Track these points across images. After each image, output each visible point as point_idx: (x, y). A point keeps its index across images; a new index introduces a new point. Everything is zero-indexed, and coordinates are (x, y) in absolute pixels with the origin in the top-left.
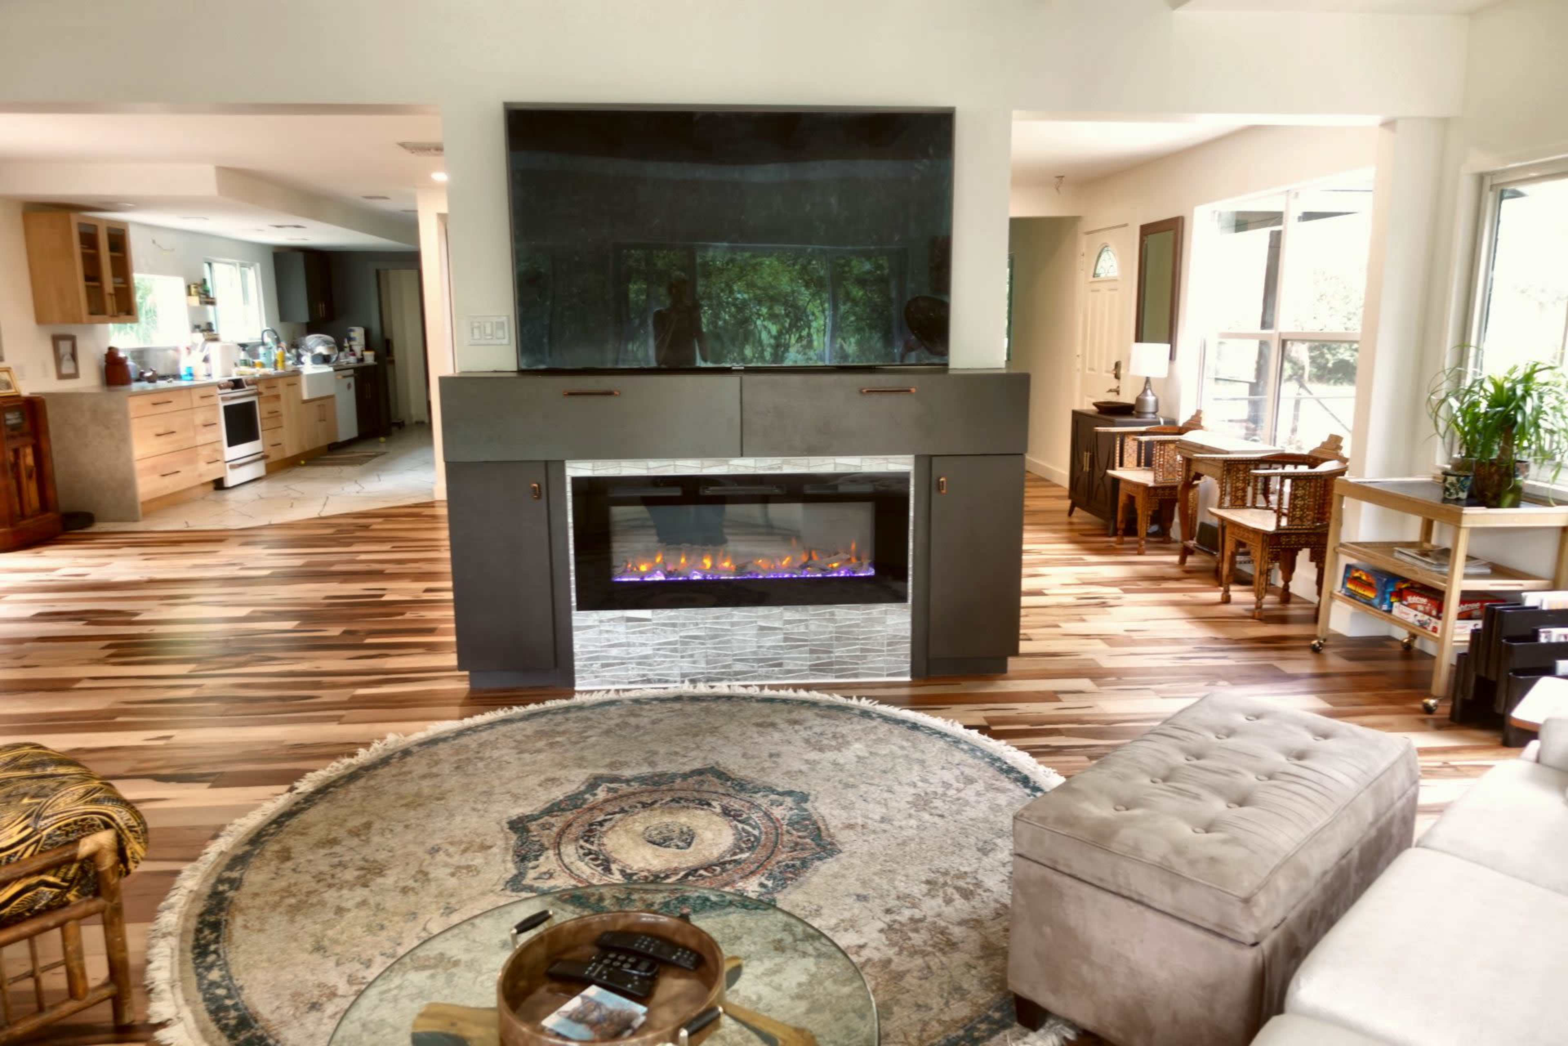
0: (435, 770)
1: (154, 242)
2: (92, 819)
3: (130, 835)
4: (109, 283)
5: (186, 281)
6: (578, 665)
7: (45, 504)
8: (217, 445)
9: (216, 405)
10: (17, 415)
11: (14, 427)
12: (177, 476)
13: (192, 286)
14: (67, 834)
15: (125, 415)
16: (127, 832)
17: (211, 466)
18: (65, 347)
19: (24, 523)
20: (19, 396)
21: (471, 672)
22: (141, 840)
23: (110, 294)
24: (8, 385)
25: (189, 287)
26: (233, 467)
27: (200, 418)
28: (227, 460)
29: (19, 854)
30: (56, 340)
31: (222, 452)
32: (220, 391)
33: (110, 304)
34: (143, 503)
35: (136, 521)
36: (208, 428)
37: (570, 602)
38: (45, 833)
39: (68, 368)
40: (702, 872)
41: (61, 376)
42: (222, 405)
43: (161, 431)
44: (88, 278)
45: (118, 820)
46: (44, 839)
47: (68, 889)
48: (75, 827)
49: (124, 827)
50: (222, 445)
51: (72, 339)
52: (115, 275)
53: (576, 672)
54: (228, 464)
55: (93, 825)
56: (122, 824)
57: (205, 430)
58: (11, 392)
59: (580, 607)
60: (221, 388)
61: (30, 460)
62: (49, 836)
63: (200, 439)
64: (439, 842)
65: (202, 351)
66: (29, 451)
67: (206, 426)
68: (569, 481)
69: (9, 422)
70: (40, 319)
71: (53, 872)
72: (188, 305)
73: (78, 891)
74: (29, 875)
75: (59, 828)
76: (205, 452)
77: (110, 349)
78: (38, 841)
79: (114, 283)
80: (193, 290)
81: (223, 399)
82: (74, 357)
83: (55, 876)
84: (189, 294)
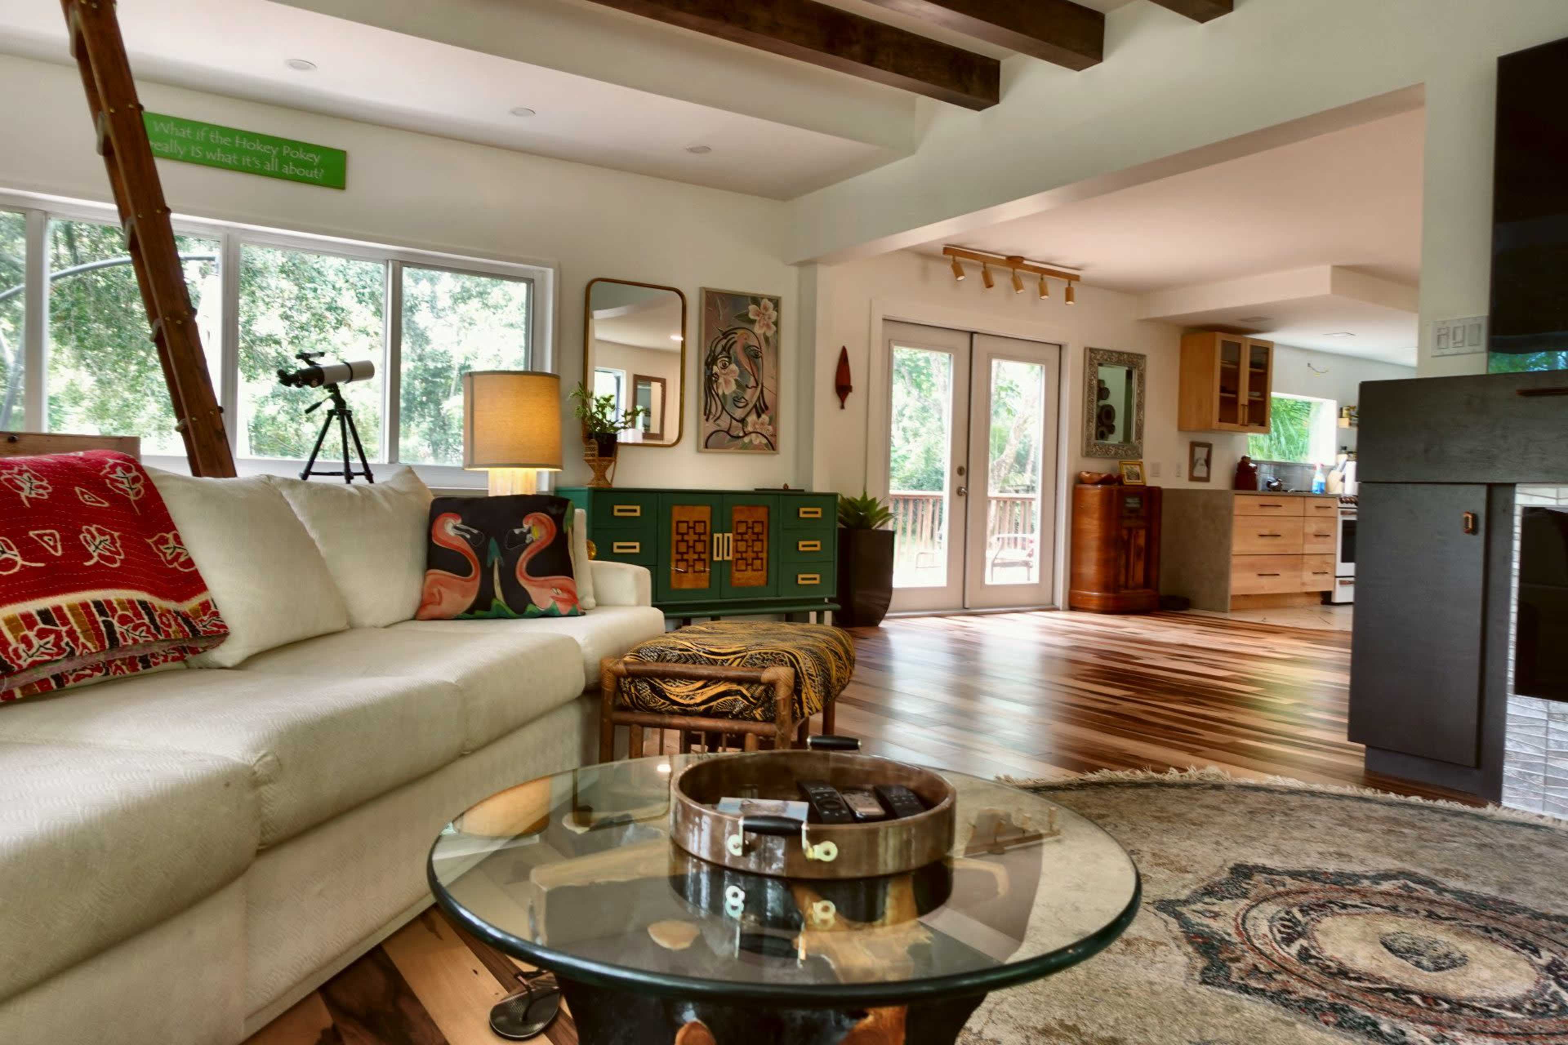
0: (1223, 806)
1: (1309, 365)
2: (783, 656)
3: (808, 681)
4: (1244, 396)
5: (1339, 403)
6: (1509, 769)
7: (1149, 581)
8: (1329, 559)
9: (1336, 518)
10: (1137, 500)
11: (1132, 510)
12: (1276, 579)
13: (1344, 408)
14: (764, 659)
15: (1230, 510)
16: (806, 677)
17: (1318, 577)
18: (1201, 453)
19: (1124, 591)
20: (1144, 486)
21: (1368, 746)
22: (816, 691)
23: (1243, 405)
24: (1138, 476)
25: (1341, 410)
26: (1342, 583)
27: (1312, 527)
28: (1338, 574)
29: (729, 662)
30: (1194, 445)
31: (1334, 567)
32: (1340, 505)
33: (1243, 413)
34: (1233, 597)
35: (1224, 611)
36: (1321, 539)
37: (1505, 679)
38: (750, 653)
39: (1200, 471)
40: (1416, 999)
41: (1192, 478)
42: (1340, 519)
43: (1266, 532)
44: (1223, 389)
45: (802, 665)
46: (747, 657)
47: (756, 706)
48: (770, 657)
49: (805, 672)
50: (1335, 558)
51: (1209, 446)
52: (1252, 388)
53: (1505, 780)
54: (1338, 579)
55: (782, 661)
56: (804, 669)
57: (1315, 540)
58: (1139, 482)
59: (1520, 690)
60: (1342, 502)
61: (1142, 541)
62: (751, 657)
63: (1309, 549)
64: (1145, 849)
65: (1341, 471)
66: (1142, 533)
67: (1317, 536)
68: (1518, 511)
69: (1128, 505)
70: (1182, 427)
71: (747, 686)
72: (1338, 427)
73: (762, 711)
74: (728, 680)
75: (760, 653)
76: (1314, 562)
77: (1244, 458)
78: (743, 657)
79: (1250, 396)
80: (1345, 412)
81: (1343, 513)
82: (1208, 462)
83: (747, 690)
84: (1341, 416)
